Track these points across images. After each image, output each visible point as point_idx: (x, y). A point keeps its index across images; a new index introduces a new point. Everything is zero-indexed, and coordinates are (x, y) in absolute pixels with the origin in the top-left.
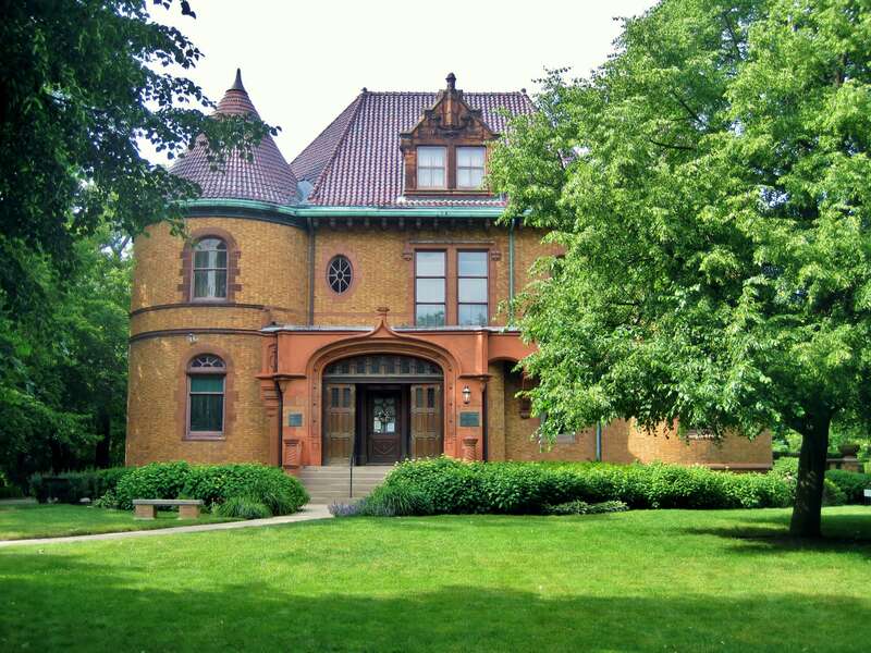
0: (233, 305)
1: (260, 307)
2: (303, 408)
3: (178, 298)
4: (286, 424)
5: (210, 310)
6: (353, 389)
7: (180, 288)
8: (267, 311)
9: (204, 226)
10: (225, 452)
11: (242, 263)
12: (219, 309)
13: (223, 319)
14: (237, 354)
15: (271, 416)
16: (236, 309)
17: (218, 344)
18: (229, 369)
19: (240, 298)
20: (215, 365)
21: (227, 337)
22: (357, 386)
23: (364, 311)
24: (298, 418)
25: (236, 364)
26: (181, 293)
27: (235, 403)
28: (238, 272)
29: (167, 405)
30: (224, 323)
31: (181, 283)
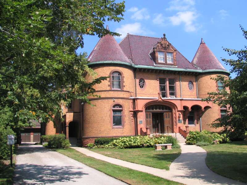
0: (124, 91)
1: (128, 92)
2: (142, 119)
3: (108, 88)
4: (138, 123)
5: (118, 92)
6: (151, 114)
7: (109, 86)
8: (130, 93)
9: (115, 69)
10: (124, 131)
11: (125, 80)
12: (120, 92)
13: (121, 95)
14: (125, 104)
15: (132, 121)
16: (124, 92)
17: (120, 102)
18: (123, 108)
19: (125, 89)
20: (119, 107)
21: (123, 100)
22: (152, 113)
23: (148, 93)
24: (141, 122)
25: (125, 107)
26: (110, 87)
27: (125, 118)
28: (124, 82)
29: (107, 119)
30: (121, 96)
31: (109, 84)
